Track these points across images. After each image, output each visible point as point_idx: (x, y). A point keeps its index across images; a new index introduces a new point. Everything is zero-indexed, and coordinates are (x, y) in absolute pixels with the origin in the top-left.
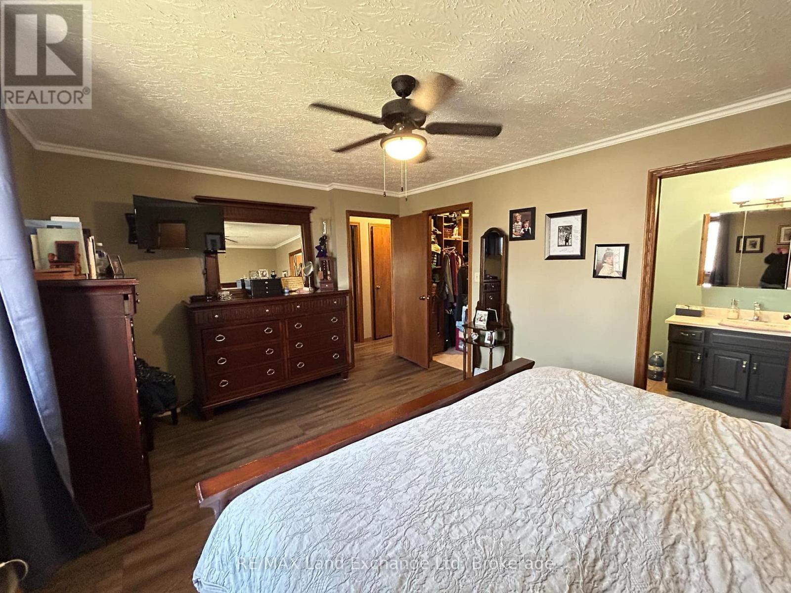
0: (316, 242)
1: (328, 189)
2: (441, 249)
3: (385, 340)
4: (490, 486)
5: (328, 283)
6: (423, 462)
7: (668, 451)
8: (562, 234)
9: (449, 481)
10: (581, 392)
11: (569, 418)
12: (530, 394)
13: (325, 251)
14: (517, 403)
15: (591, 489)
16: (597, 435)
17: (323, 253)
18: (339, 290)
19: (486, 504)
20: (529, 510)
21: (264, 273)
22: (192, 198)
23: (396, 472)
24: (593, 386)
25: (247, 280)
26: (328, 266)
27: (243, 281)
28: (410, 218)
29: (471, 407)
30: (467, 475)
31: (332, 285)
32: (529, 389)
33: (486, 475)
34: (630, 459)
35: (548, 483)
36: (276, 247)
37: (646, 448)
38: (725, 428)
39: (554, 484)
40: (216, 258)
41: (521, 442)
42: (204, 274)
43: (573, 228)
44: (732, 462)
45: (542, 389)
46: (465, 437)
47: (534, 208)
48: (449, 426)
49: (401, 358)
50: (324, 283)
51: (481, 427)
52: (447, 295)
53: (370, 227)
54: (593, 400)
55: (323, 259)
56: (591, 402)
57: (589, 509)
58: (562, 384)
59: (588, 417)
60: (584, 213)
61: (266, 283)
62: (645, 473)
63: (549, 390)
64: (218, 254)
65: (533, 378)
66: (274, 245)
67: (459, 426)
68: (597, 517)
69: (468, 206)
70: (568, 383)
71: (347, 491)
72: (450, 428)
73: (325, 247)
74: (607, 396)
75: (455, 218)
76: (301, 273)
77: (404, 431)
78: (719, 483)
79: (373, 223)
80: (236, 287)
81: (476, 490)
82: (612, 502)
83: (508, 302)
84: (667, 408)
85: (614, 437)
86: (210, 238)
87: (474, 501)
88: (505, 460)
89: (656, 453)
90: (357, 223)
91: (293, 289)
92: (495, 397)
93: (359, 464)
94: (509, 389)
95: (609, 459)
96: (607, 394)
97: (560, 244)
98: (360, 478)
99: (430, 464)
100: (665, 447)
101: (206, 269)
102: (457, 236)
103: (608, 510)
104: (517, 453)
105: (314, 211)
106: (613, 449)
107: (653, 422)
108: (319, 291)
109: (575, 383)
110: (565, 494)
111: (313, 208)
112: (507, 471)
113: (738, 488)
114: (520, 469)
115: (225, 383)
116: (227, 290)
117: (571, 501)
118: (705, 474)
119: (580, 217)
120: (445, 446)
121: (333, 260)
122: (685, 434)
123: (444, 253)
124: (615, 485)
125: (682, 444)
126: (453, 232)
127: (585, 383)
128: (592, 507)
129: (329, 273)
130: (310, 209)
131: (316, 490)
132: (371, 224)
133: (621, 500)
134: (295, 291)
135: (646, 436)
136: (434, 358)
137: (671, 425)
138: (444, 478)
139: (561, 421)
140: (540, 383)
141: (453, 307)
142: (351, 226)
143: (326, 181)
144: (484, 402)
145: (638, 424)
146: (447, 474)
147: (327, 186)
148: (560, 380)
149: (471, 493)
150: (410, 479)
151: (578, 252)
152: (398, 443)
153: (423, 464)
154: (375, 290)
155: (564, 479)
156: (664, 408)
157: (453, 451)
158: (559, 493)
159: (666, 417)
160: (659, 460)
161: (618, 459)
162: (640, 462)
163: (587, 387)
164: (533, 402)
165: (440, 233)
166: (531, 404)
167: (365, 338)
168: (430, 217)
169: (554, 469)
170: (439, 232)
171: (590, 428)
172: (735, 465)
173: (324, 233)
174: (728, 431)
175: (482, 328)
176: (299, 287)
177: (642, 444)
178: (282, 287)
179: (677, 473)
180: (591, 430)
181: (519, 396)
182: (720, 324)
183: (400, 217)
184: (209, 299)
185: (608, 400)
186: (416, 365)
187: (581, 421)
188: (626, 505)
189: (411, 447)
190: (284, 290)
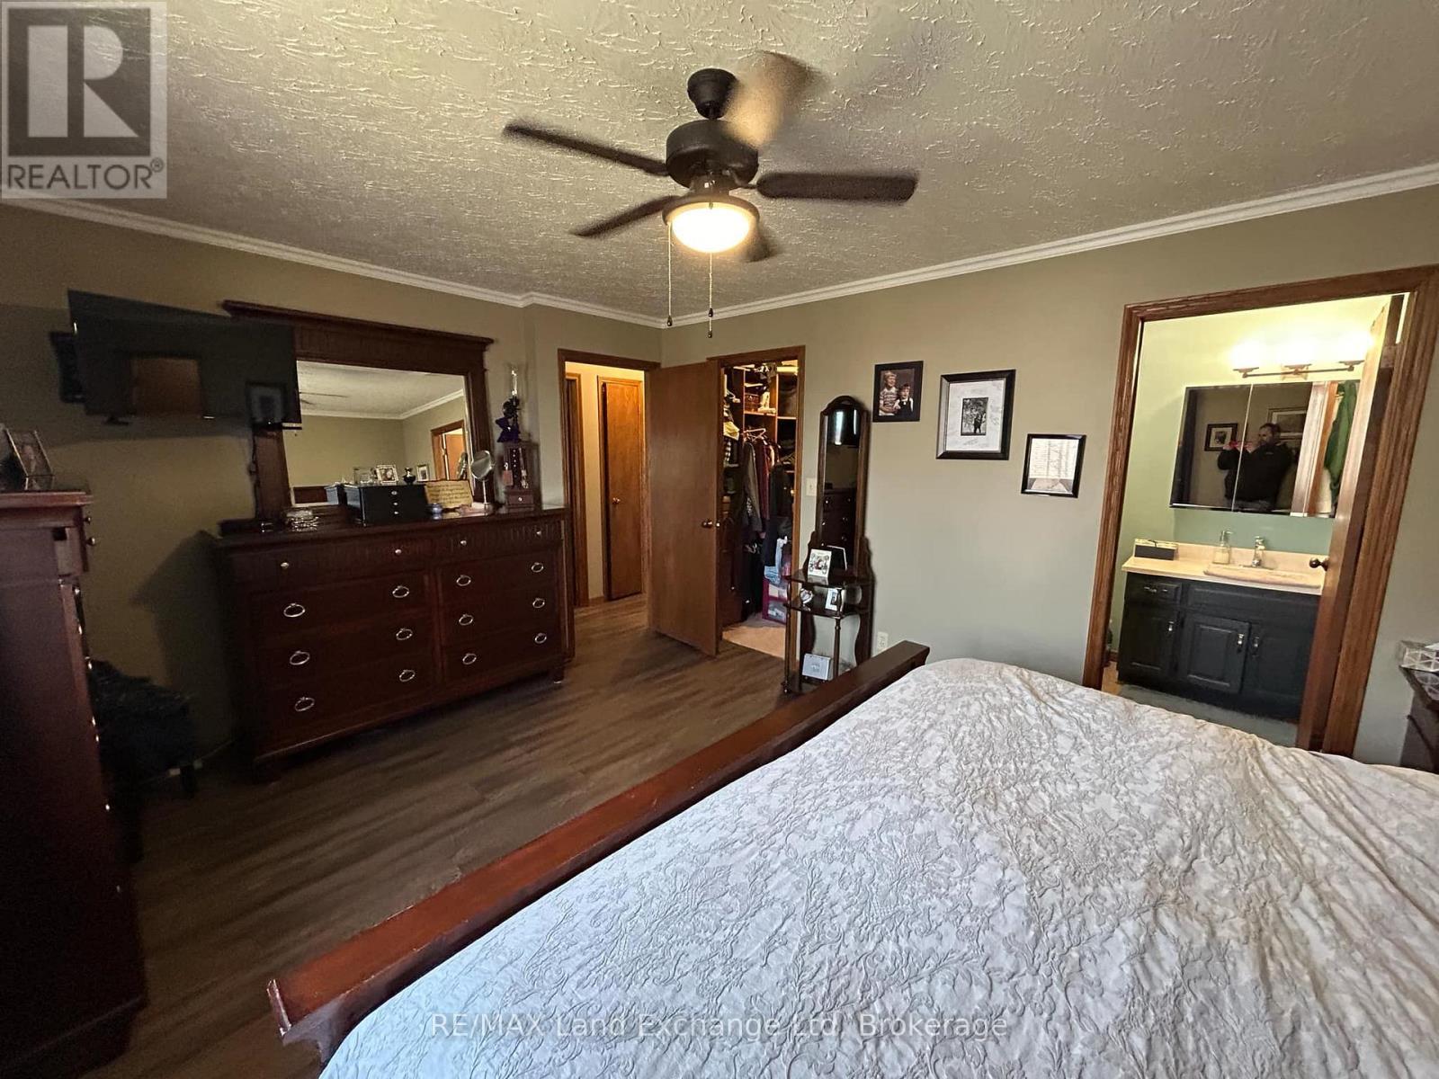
0: (497, 412)
1: (521, 305)
2: (740, 432)
3: (627, 601)
4: (928, 931)
5: (524, 493)
6: (782, 885)
7: (1212, 824)
8: (968, 412)
9: (844, 926)
10: (1032, 710)
11: (1025, 765)
12: (944, 719)
13: (516, 430)
14: (927, 737)
15: (1115, 923)
16: (1083, 797)
17: (512, 434)
18: (545, 507)
19: (931, 975)
20: (1016, 984)
21: (389, 473)
22: (218, 305)
23: (734, 916)
24: (1046, 697)
25: (351, 486)
26: (521, 459)
27: (341, 488)
28: (683, 370)
29: (846, 750)
30: (876, 908)
31: (530, 498)
32: (941, 707)
33: (914, 905)
34: (1158, 847)
35: (1033, 913)
36: (402, 417)
37: (1175, 822)
38: (1281, 771)
39: (1046, 918)
40: (280, 440)
41: (958, 825)
42: (251, 472)
43: (990, 403)
44: (1316, 838)
45: (962, 707)
46: (854, 819)
47: (921, 363)
48: (815, 798)
49: (664, 635)
50: (514, 494)
51: (876, 795)
52: (750, 518)
53: (601, 384)
54: (1055, 725)
55: (511, 444)
56: (1054, 731)
57: (1127, 969)
58: (994, 695)
59: (1056, 760)
60: (1010, 377)
61: (394, 493)
62: (1189, 874)
63: (975, 708)
64: (284, 432)
65: (942, 685)
66: (399, 413)
67: (835, 796)
68: (1147, 987)
69: (796, 353)
70: (1004, 691)
71: (640, 977)
72: (818, 801)
73: (515, 420)
74: (1075, 714)
75: (765, 374)
76: (465, 472)
77: (728, 813)
78: (1314, 885)
79: (606, 375)
80: (325, 500)
81: (902, 941)
82: (1162, 947)
83: (868, 534)
84: (1181, 734)
85: (1114, 801)
86: (258, 392)
87: (907, 972)
88: (942, 867)
89: (1195, 830)
90: (575, 375)
91: (451, 507)
92: (884, 728)
93: (654, 905)
94: (905, 709)
95: (1122, 850)
96: (1074, 710)
97: (965, 431)
98: (663, 939)
99: (798, 889)
100: (1206, 816)
101: (255, 462)
102: (767, 408)
103: (1161, 967)
104: (960, 851)
105: (492, 348)
106: (1120, 827)
107: (1169, 766)
108: (503, 511)
109: (1017, 692)
110: (1072, 937)
111: (491, 341)
112: (953, 892)
113: (1345, 892)
114: (975, 888)
115: (306, 704)
116: (307, 509)
117: (1089, 955)
118: (1285, 869)
119: (1002, 383)
120: (818, 845)
121: (533, 447)
122: (1228, 788)
123: (745, 440)
124: (1155, 907)
125: (1229, 808)
126: (760, 401)
127: (1032, 691)
128: (1132, 965)
129: (524, 473)
130: (483, 344)
131: (571, 985)
132: (603, 378)
133: (1176, 942)
134: (453, 510)
135: (1167, 795)
136: (726, 635)
137: (1199, 772)
138: (835, 921)
139: (1013, 773)
140: (956, 695)
141: (759, 541)
142: (568, 380)
143: (516, 289)
144: (868, 738)
145: (1145, 771)
146: (838, 909)
147: (518, 297)
148: (989, 686)
149: (894, 953)
150: (766, 931)
151: (995, 447)
152: (725, 846)
153: (784, 892)
154: (611, 506)
155: (1061, 903)
156: (1177, 737)
157: (838, 854)
158: (1061, 937)
159: (1187, 755)
160: (1203, 846)
161: (1137, 848)
162: (1175, 852)
163: (1038, 698)
164: (956, 735)
165: (739, 401)
166: (953, 738)
167: (590, 597)
168: (723, 370)
169: (1037, 883)
170: (736, 400)
171: (1065, 782)
172: (1324, 845)
173: (515, 393)
174: (1287, 776)
175: (820, 581)
176: (463, 502)
177: (1167, 813)
178: (426, 501)
179: (1240, 869)
180: (1070, 788)
181: (927, 723)
182: (1206, 573)
183: (663, 366)
184: (265, 528)
185: (1080, 724)
186: (692, 649)
187: (1048, 770)
188: (1188, 954)
189: (752, 853)
190: (432, 506)
